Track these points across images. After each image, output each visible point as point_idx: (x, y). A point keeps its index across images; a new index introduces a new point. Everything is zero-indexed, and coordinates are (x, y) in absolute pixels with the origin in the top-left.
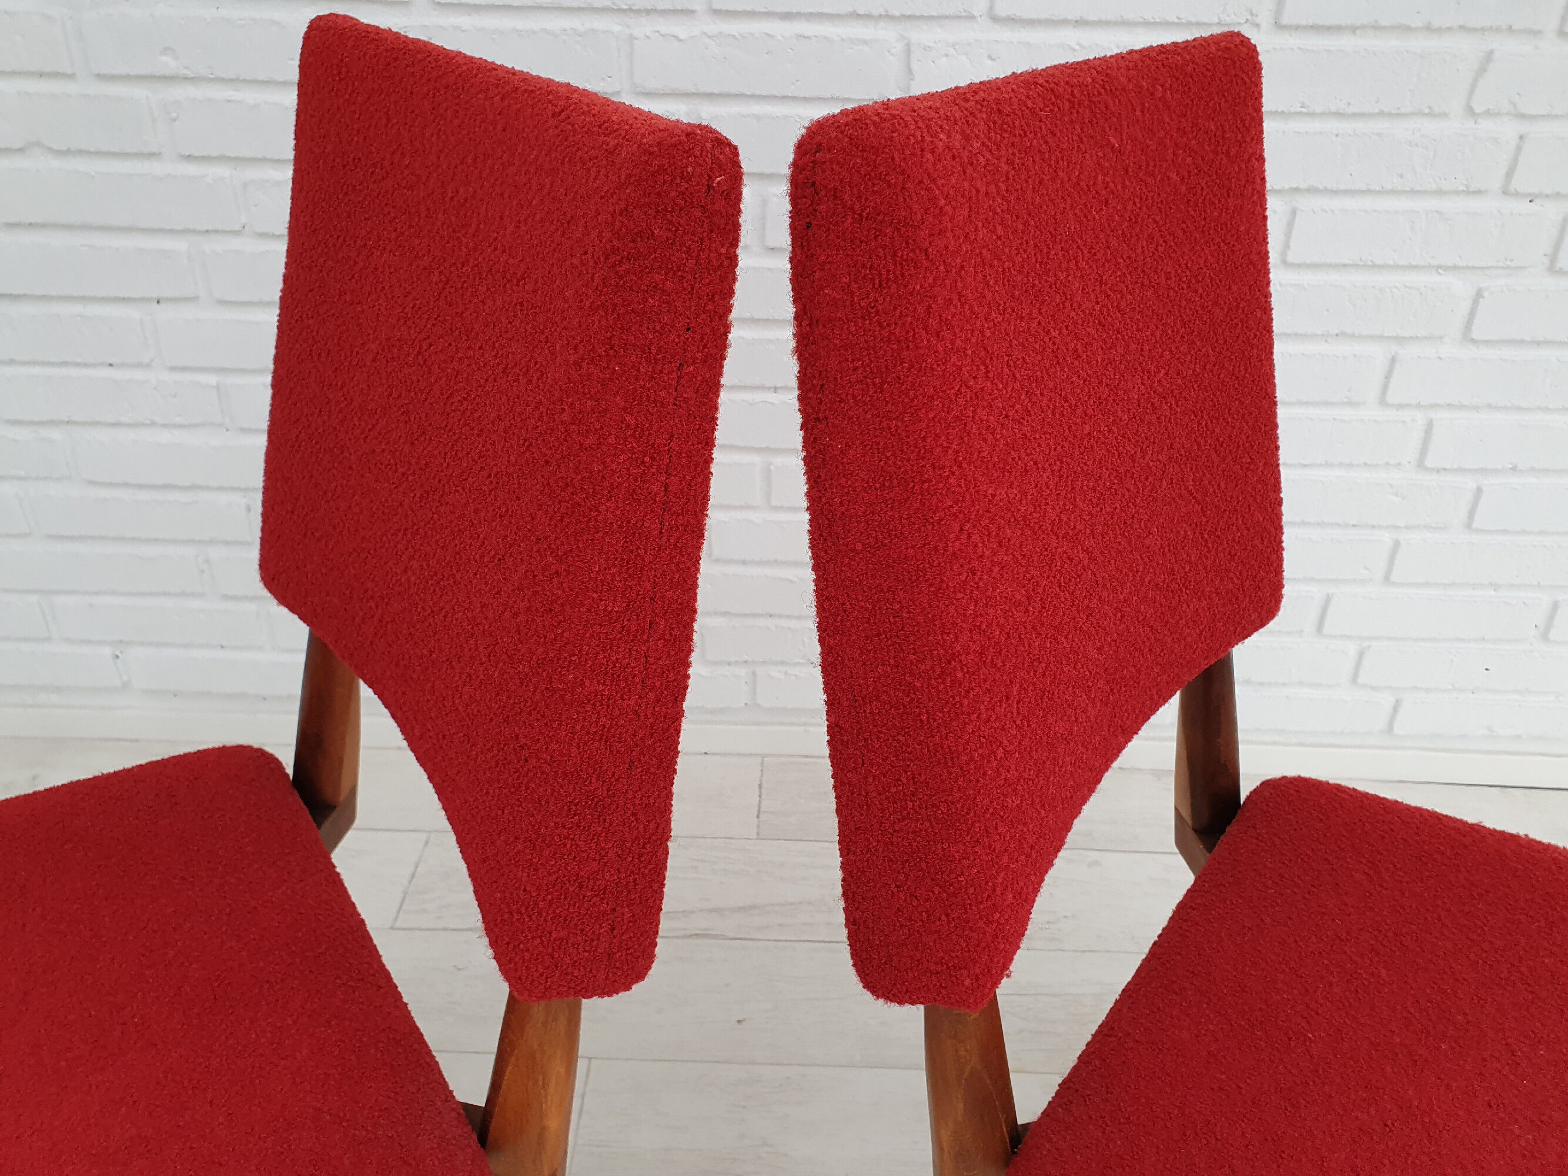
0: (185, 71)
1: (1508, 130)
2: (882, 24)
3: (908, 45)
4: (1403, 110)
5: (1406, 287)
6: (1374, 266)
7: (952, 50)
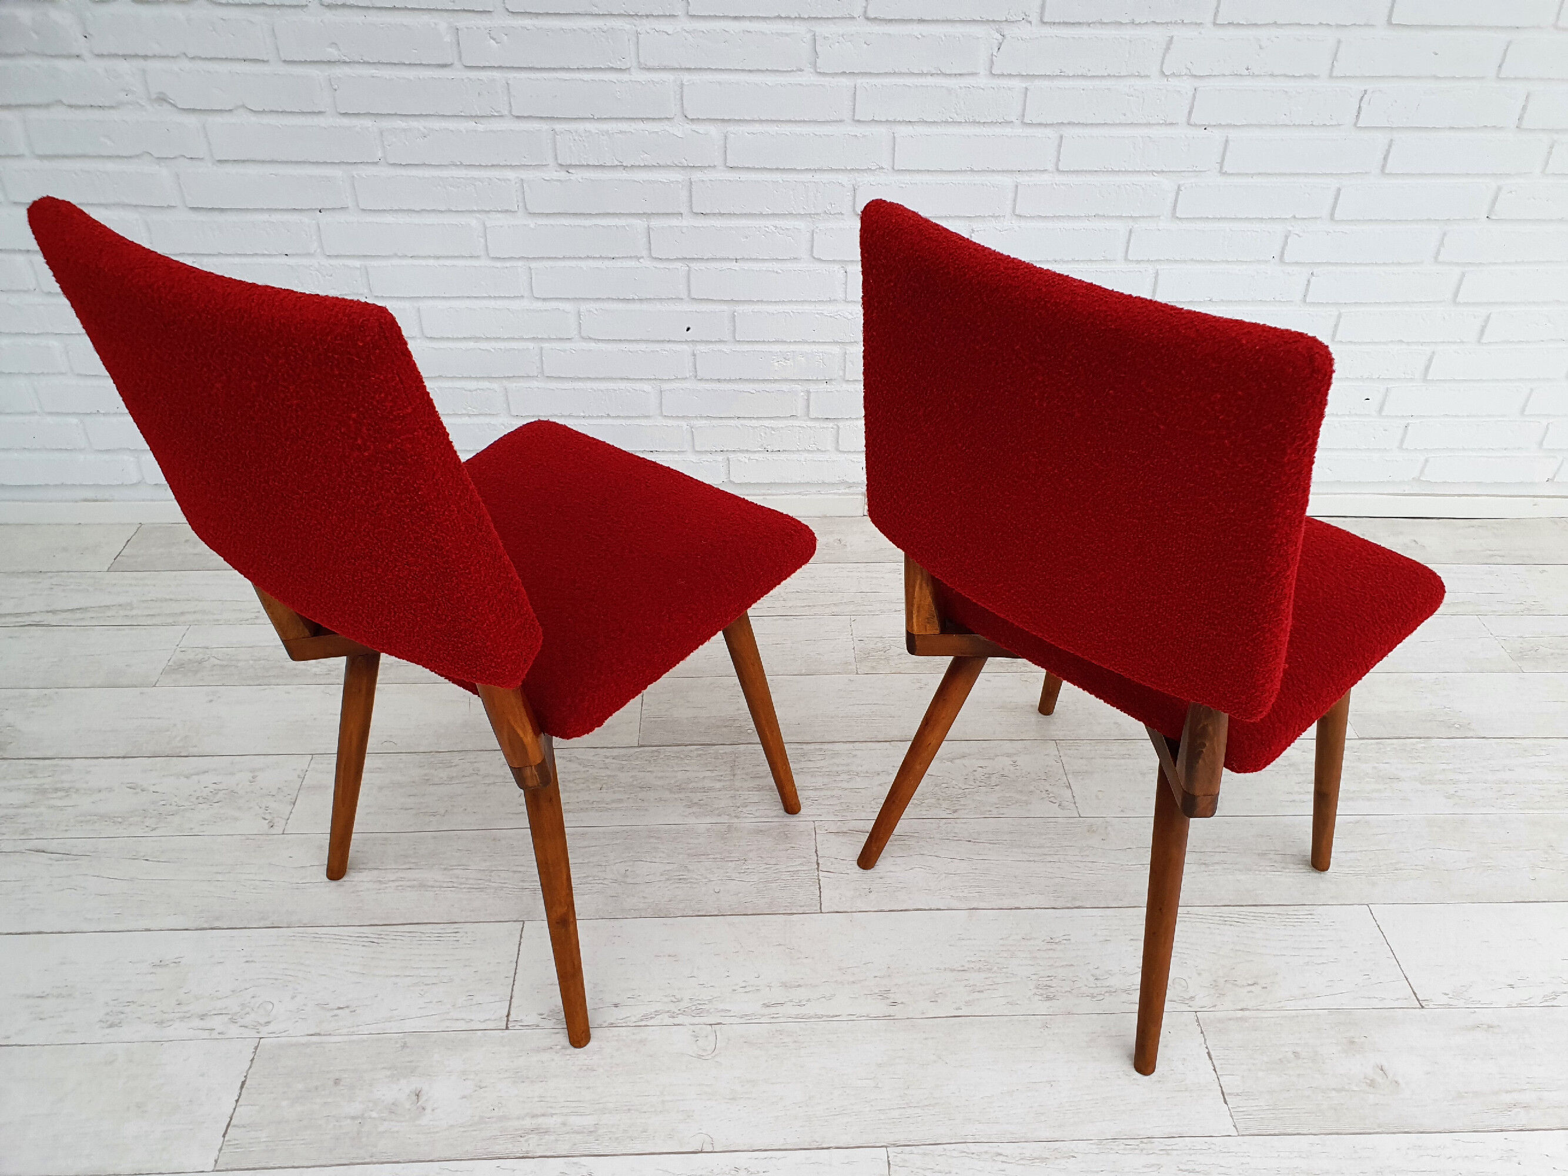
0: (344, 58)
1: (1186, 85)
2: (797, 22)
3: (814, 35)
4: (1122, 74)
5: (1133, 184)
6: (1113, 171)
7: (841, 38)
